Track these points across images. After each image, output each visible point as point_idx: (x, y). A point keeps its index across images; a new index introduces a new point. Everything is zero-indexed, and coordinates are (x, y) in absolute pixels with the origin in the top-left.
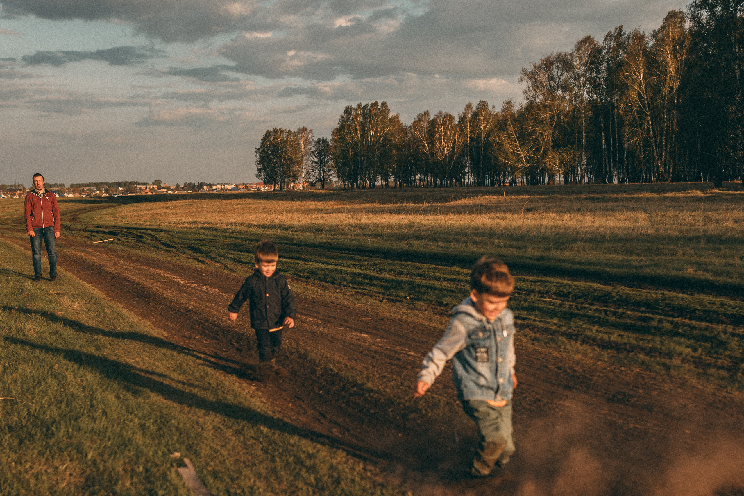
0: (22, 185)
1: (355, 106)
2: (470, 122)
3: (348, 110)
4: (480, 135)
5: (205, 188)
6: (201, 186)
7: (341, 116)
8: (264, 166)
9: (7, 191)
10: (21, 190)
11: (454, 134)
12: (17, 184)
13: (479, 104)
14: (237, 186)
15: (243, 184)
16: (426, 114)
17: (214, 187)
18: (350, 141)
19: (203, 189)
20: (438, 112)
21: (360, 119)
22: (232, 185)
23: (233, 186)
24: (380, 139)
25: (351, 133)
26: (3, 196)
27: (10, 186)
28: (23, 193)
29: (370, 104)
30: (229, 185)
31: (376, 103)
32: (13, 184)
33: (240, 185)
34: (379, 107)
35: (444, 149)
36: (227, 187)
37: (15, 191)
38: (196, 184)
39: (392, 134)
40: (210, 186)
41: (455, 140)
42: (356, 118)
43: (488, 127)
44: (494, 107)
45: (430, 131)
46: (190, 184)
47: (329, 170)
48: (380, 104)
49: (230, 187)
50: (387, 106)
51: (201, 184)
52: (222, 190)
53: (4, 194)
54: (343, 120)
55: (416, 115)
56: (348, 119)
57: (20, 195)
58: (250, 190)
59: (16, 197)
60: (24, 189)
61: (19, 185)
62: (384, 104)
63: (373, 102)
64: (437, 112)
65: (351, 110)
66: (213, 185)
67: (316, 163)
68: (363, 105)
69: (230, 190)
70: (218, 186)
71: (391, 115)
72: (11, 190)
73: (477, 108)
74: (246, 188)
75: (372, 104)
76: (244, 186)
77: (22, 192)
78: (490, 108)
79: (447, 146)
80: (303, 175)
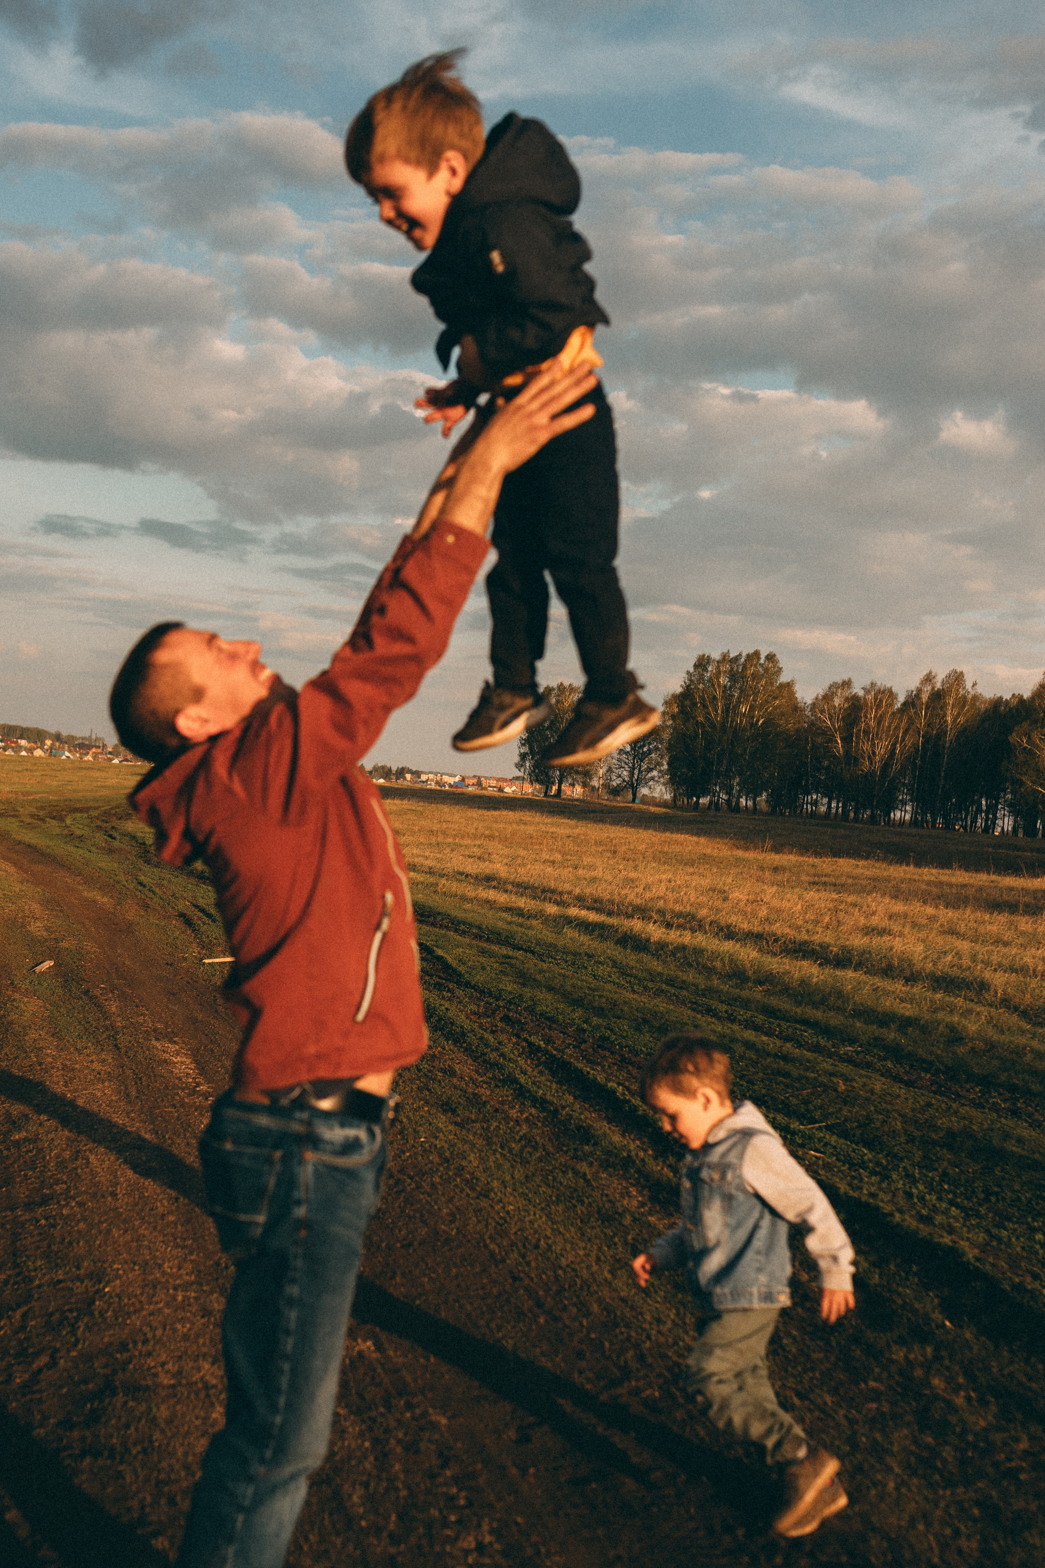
0: (102, 739)
1: (716, 655)
2: (927, 708)
3: (702, 663)
4: (942, 733)
5: (408, 776)
6: (401, 772)
7: (688, 673)
8: (531, 749)
9: (75, 746)
10: (99, 747)
11: (897, 728)
12: (94, 737)
13: (949, 676)
14: (463, 779)
15: (475, 776)
16: (847, 684)
17: (424, 777)
18: (701, 719)
19: (405, 779)
20: (869, 683)
21: (724, 680)
22: (455, 776)
23: (457, 779)
24: (758, 721)
25: (705, 706)
26: (67, 754)
27: (83, 738)
28: (101, 753)
29: (744, 654)
30: (451, 775)
31: (757, 654)
32: (87, 735)
33: (469, 778)
34: (762, 661)
35: (874, 753)
36: (446, 778)
37: (90, 747)
38: (394, 769)
39: (783, 714)
40: (417, 774)
41: (897, 737)
42: (718, 678)
43: (961, 720)
44: (975, 684)
45: (849, 715)
46: (383, 767)
47: (650, 770)
48: (763, 657)
49: (451, 780)
50: (777, 662)
51: (403, 769)
52: (437, 783)
53: (70, 751)
54: (690, 680)
55: (826, 686)
56: (701, 678)
57: (95, 756)
58: (485, 789)
59: (89, 758)
60: (104, 746)
61: (97, 739)
62: (771, 657)
63: (751, 651)
64: (867, 683)
65: (708, 663)
66: (423, 772)
67: (627, 753)
68: (732, 655)
69: (451, 786)
70: (431, 776)
71: (784, 678)
72: (82, 746)
73: (943, 683)
74: (479, 784)
75: (748, 656)
76: (475, 781)
77: (100, 750)
78: (969, 685)
79: (881, 749)
80: (601, 772)
